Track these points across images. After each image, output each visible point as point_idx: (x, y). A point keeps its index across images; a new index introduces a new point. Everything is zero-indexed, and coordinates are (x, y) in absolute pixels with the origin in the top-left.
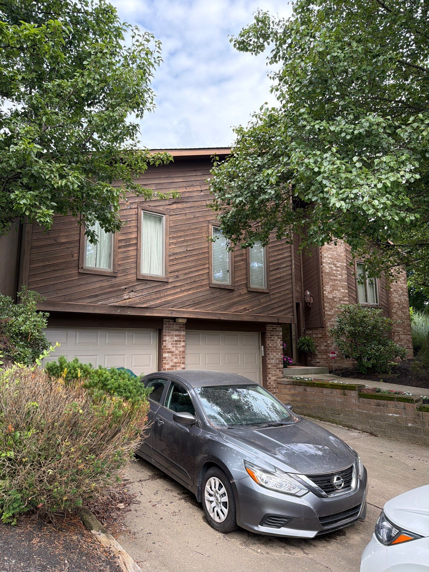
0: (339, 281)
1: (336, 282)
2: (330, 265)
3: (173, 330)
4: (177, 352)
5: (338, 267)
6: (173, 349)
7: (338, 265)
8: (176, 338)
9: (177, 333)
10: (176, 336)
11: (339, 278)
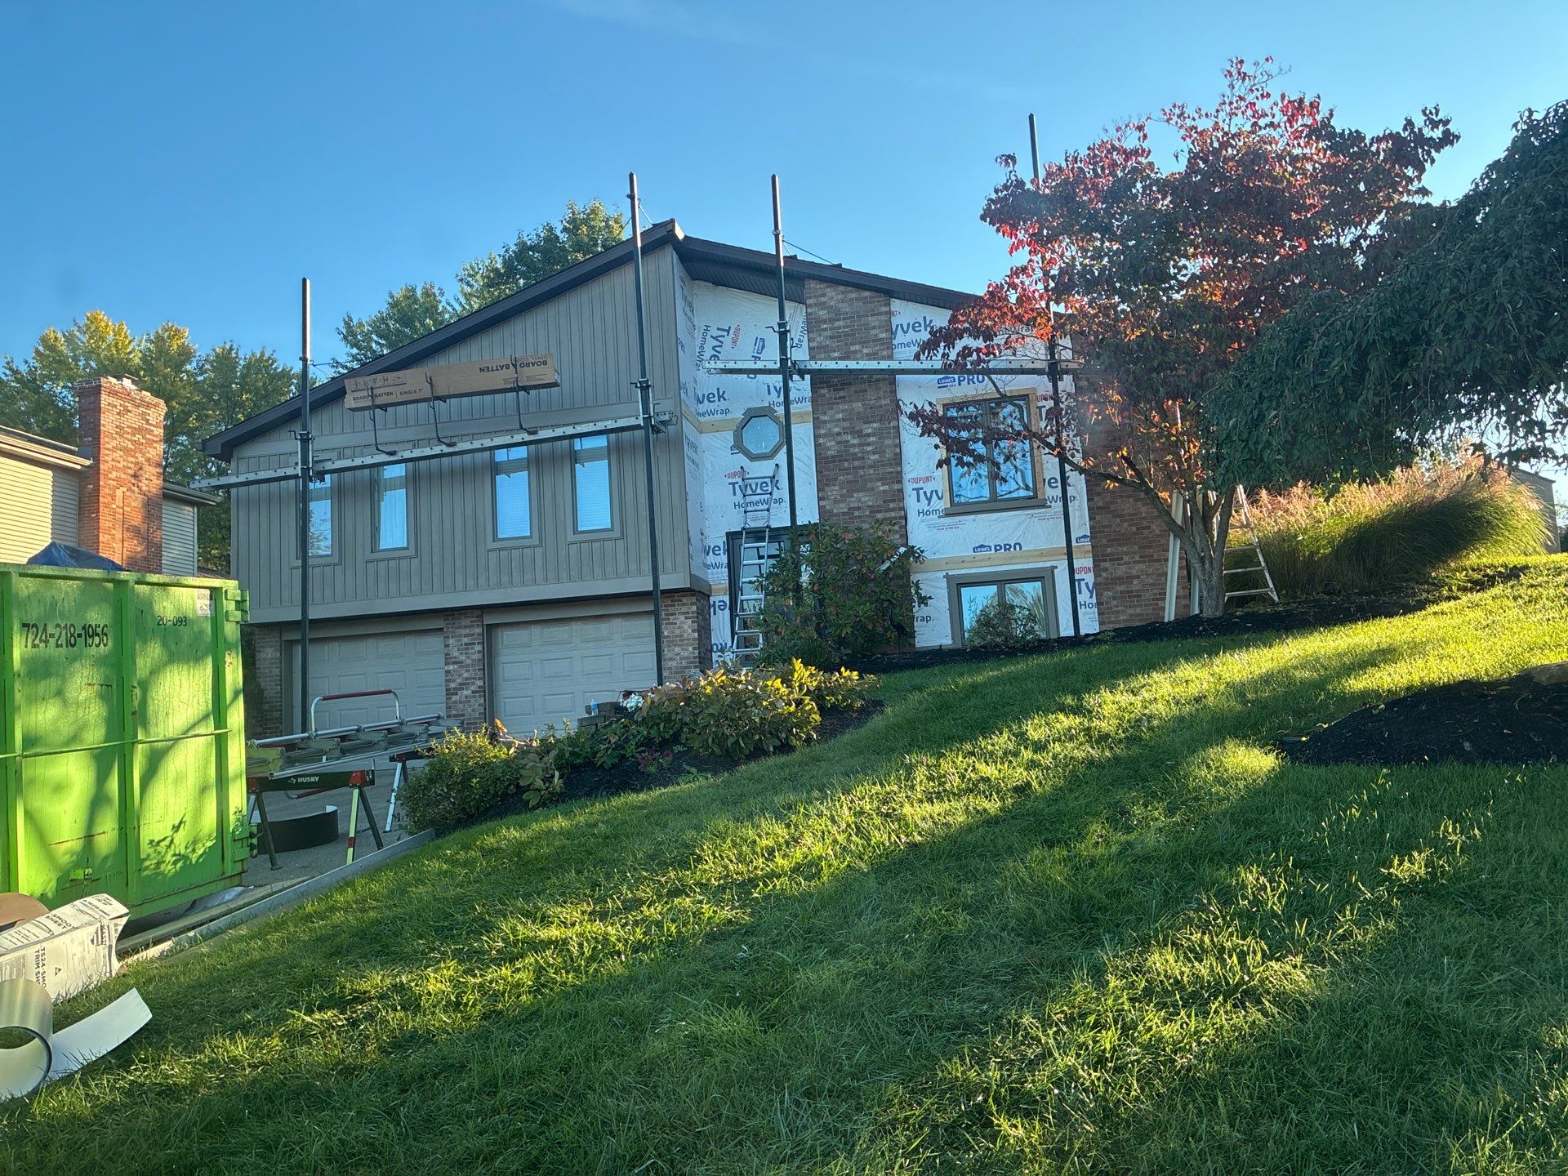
1: (861, 472)
3: (460, 627)
4: (469, 662)
6: (462, 658)
8: (465, 640)
9: (467, 631)
10: (466, 636)
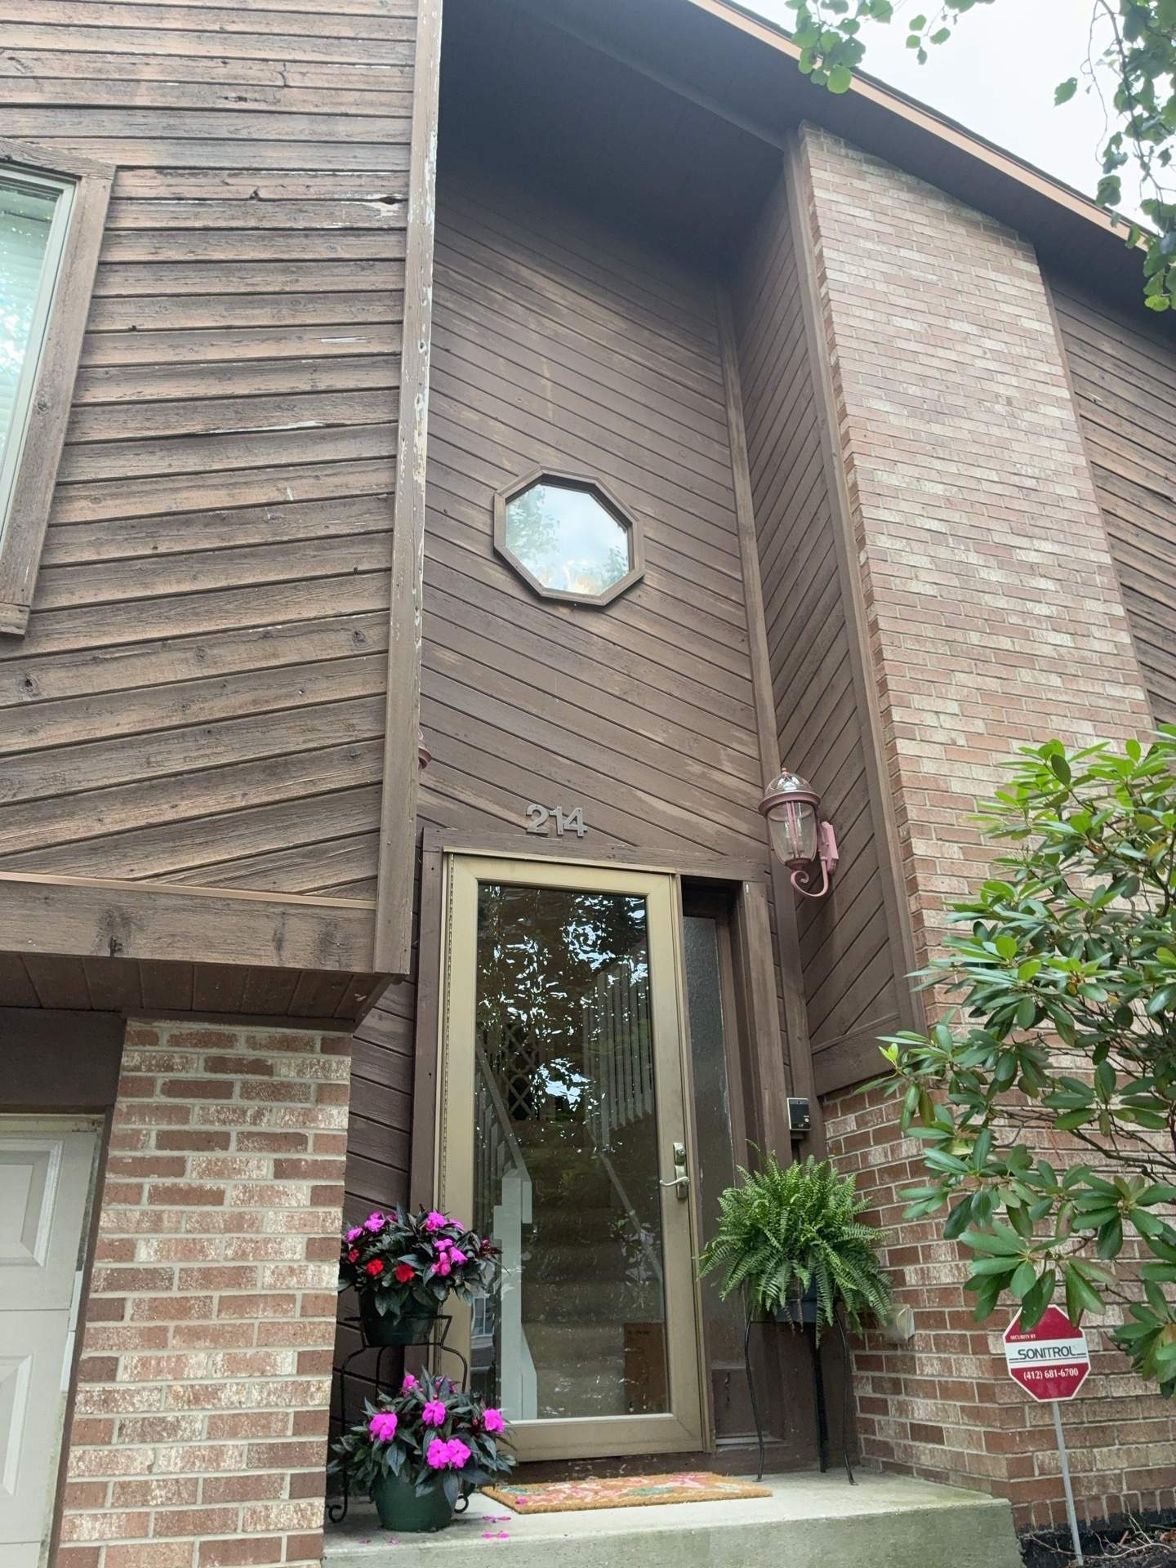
0: (1055, 665)
1: (1026, 675)
2: (943, 553)
5: (1032, 568)
7: (1033, 557)
11: (1047, 651)
